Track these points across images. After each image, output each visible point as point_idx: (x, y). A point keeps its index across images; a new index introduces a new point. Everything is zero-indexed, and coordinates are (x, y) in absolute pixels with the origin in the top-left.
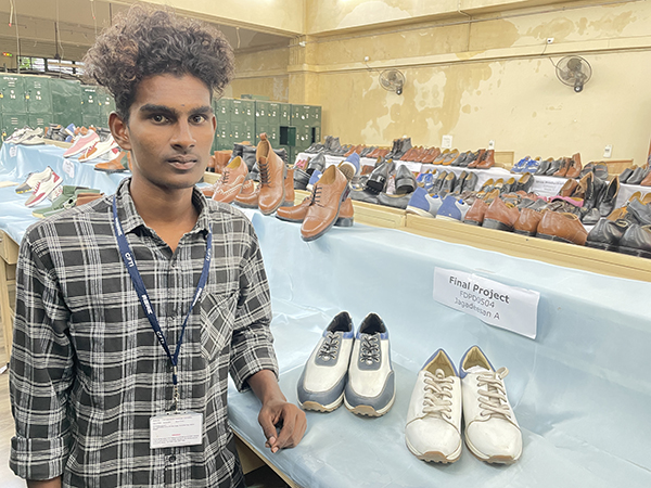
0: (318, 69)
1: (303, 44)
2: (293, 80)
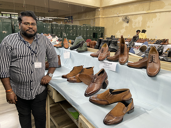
0: (103, 17)
1: (99, 10)
2: (96, 20)
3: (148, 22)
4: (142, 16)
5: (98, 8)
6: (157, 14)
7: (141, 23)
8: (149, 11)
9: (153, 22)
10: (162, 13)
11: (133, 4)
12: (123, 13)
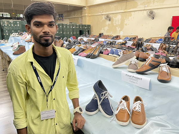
0: (90, 15)
3: (126, 20)
4: (121, 15)
5: (84, 7)
6: (132, 13)
7: (120, 21)
8: (126, 11)
9: (129, 20)
10: (136, 12)
11: (113, 3)
12: (106, 12)
